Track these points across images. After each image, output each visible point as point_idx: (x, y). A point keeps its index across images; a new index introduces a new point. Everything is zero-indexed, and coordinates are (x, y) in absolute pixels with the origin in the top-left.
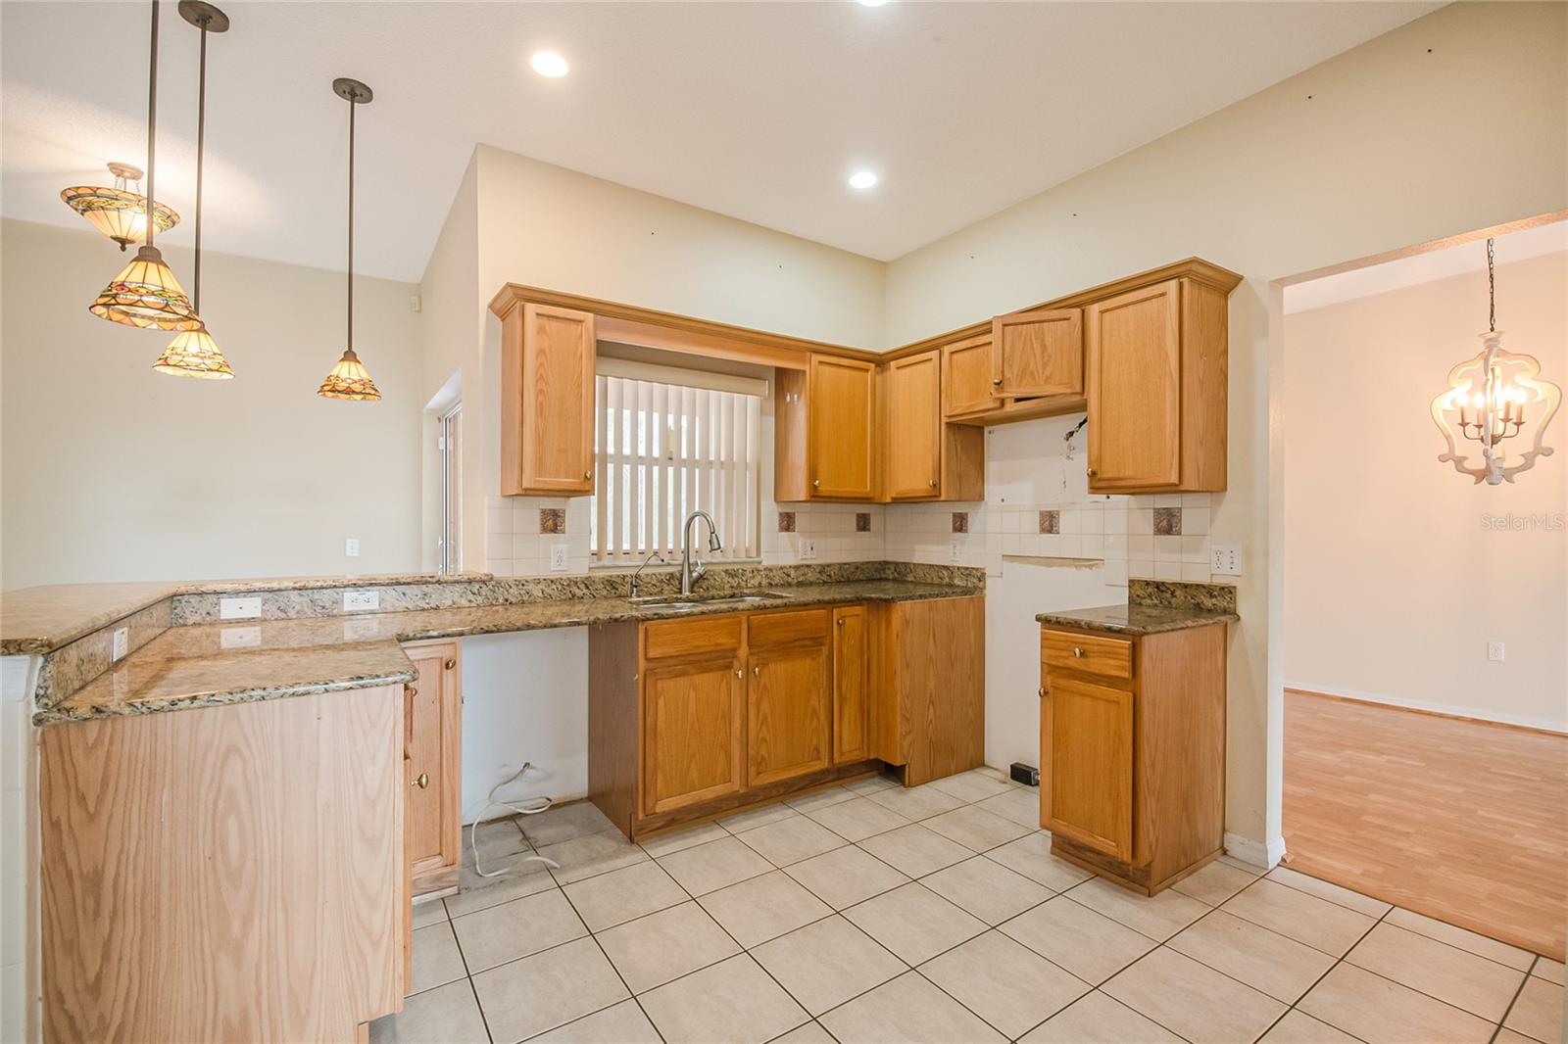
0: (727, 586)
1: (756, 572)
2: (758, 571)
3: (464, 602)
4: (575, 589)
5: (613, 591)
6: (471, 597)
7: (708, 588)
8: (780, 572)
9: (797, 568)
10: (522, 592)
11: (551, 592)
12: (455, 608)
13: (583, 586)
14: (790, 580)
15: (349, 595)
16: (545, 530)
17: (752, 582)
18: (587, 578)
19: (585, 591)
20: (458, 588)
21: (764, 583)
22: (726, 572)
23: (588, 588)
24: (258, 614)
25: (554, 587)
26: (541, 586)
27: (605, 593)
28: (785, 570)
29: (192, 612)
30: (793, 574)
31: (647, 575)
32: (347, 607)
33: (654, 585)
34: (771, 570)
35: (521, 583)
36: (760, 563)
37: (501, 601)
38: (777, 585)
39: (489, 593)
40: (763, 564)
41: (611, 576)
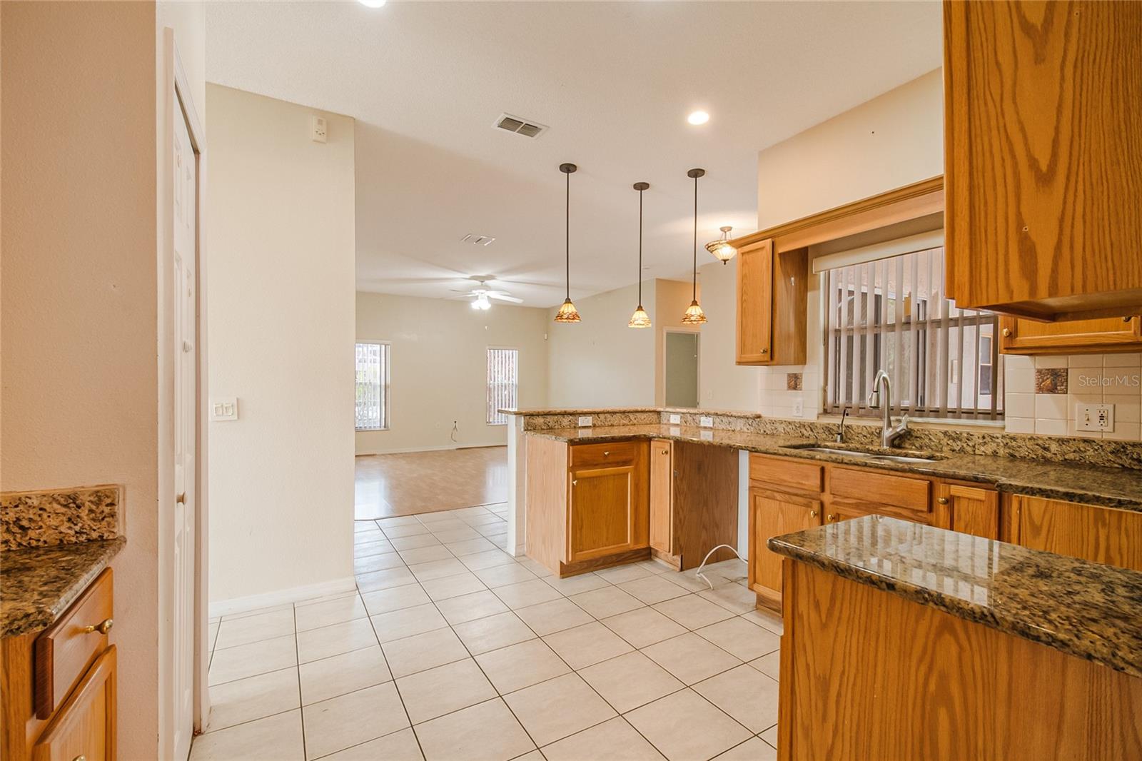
0: (945, 449)
1: (988, 439)
2: (992, 437)
3: (746, 430)
4: (803, 430)
5: (831, 436)
6: (748, 427)
7: (921, 447)
8: (1029, 444)
9: (1061, 441)
10: (773, 428)
11: (789, 430)
12: (741, 431)
13: (808, 429)
14: (1048, 455)
15: (703, 418)
16: (790, 387)
17: (982, 449)
18: (811, 424)
19: (811, 433)
20: (743, 421)
21: (1001, 452)
22: (945, 433)
23: (812, 430)
24: (679, 423)
25: (790, 427)
26: (783, 425)
27: (824, 436)
28: (1040, 442)
29: (664, 416)
30: (1054, 447)
31: (858, 427)
32: (702, 425)
33: (864, 436)
34: (1013, 439)
35: (773, 422)
36: (1004, 428)
37: (762, 431)
38: (1023, 459)
39: (757, 426)
40: (1006, 430)
41: (829, 424)
